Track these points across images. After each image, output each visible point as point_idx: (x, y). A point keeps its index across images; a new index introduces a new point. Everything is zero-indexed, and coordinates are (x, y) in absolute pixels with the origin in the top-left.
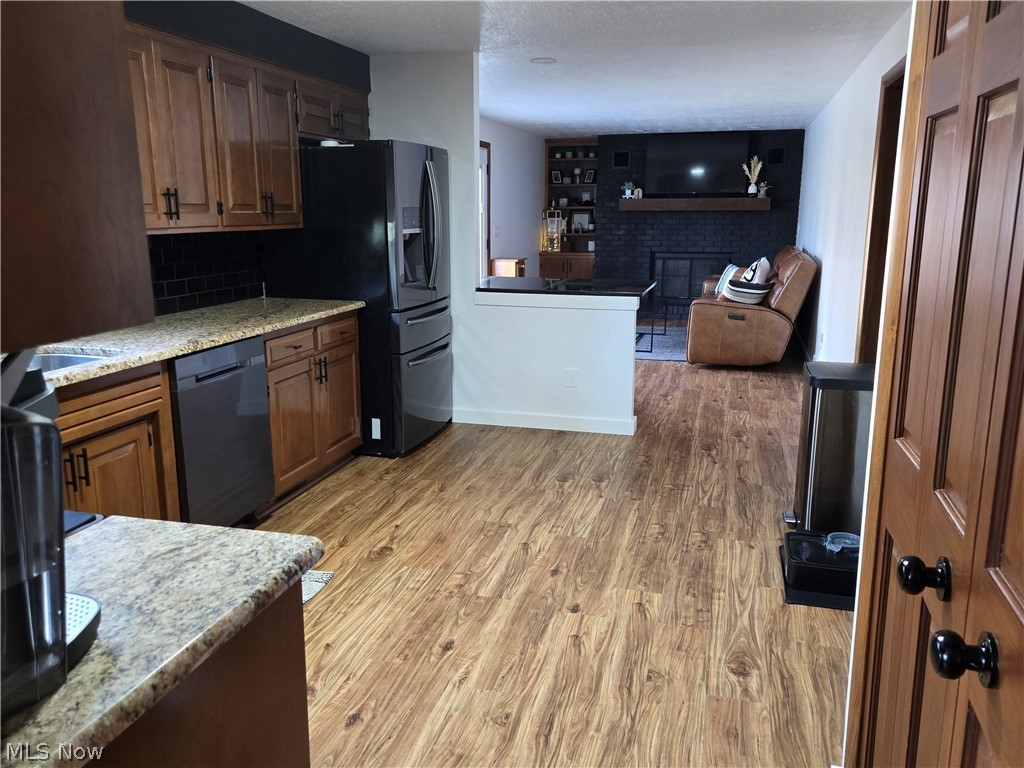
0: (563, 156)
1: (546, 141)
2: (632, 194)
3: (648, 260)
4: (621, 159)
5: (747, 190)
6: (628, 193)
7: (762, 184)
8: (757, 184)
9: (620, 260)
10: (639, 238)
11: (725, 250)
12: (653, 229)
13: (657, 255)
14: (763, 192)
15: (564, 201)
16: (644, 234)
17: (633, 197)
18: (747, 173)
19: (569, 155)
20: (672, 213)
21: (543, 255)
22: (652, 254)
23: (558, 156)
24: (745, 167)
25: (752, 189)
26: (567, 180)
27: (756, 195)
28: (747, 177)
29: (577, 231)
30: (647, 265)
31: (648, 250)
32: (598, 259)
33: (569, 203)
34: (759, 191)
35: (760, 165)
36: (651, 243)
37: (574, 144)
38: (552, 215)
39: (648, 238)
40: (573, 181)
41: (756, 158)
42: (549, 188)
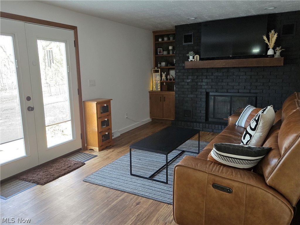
0: (163, 40)
1: (154, 32)
2: (193, 58)
3: (205, 96)
4: (188, 39)
5: (267, 52)
6: (191, 58)
7: (278, 49)
8: (274, 49)
9: (189, 96)
10: (199, 84)
11: (252, 91)
12: (207, 78)
13: (211, 94)
14: (278, 53)
15: (163, 64)
16: (202, 82)
17: (193, 60)
18: (267, 41)
19: (166, 39)
20: (218, 69)
21: (152, 94)
22: (207, 94)
23: (160, 40)
24: (265, 38)
25: (270, 52)
26: (165, 53)
27: (273, 56)
28: (267, 44)
29: (170, 80)
30: (204, 100)
31: (204, 91)
32: (177, 95)
33: (167, 65)
34: (275, 53)
35: (276, 36)
36: (206, 87)
37: (167, 33)
38: (157, 71)
39: (204, 84)
40: (169, 53)
41: (273, 31)
42: (155, 57)
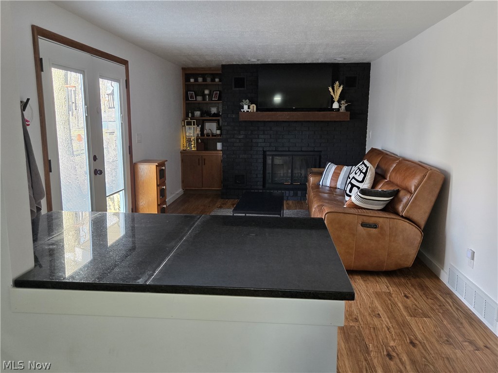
0: (196, 80)
1: (184, 69)
2: (249, 108)
3: (261, 156)
4: (239, 83)
5: (332, 106)
6: (246, 107)
7: (343, 102)
8: (339, 101)
9: (241, 156)
10: (254, 141)
11: (316, 149)
12: (264, 134)
13: (268, 153)
14: (343, 107)
15: (197, 113)
16: (258, 138)
17: (249, 110)
18: (332, 93)
19: (200, 80)
20: (277, 123)
21: (184, 153)
22: (264, 152)
23: (192, 80)
24: (330, 89)
25: (336, 105)
26: (199, 98)
27: (338, 110)
28: (332, 96)
29: (208, 135)
30: (261, 160)
31: (261, 149)
32: (225, 156)
33: (202, 115)
34: (340, 107)
35: (341, 88)
36: (263, 144)
37: (202, 72)
38: (189, 124)
39: (260, 140)
40: (204, 99)
41: (337, 83)
42: (186, 103)
